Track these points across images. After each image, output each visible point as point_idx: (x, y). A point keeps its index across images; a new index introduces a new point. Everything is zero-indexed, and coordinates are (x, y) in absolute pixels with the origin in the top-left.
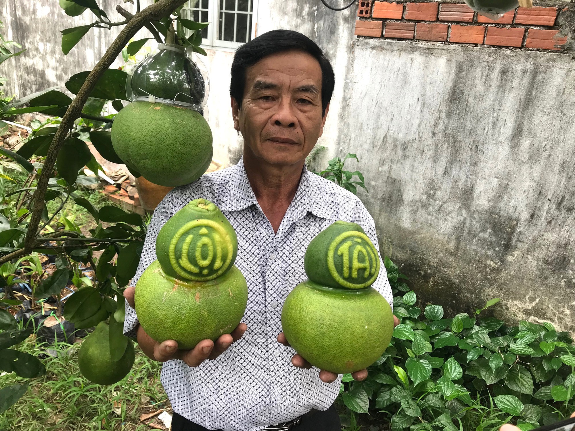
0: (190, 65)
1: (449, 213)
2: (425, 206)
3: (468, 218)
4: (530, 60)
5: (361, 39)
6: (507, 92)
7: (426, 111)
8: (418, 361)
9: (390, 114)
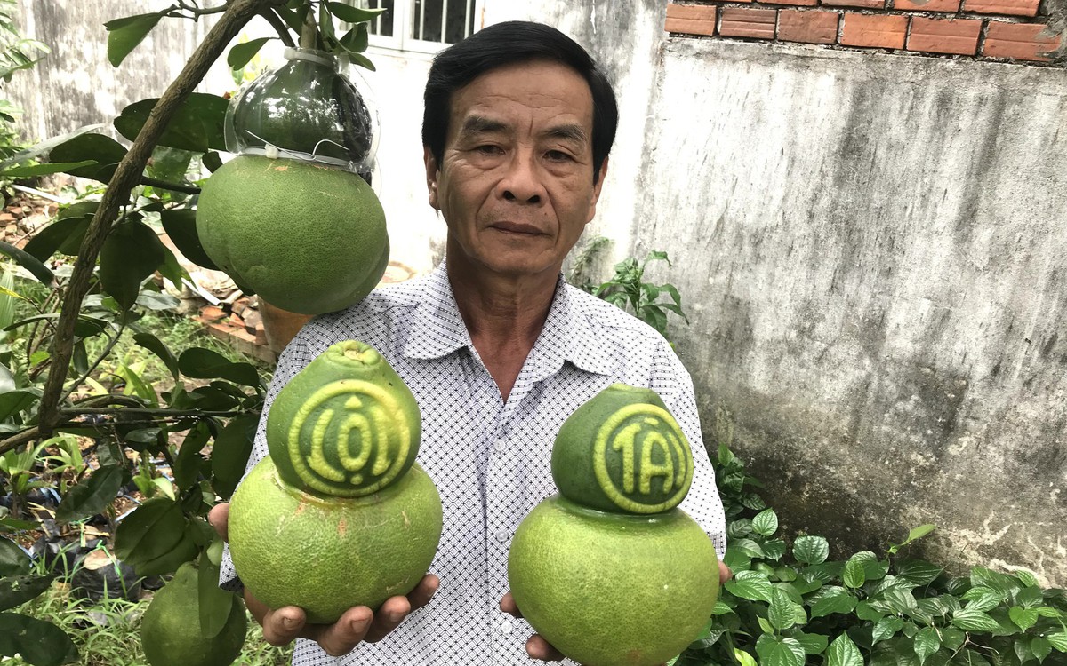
0: (344, 88)
1: (840, 364)
2: (794, 351)
3: (876, 374)
4: (992, 80)
5: (676, 39)
6: (948, 138)
7: (797, 173)
8: (780, 640)
9: (731, 178)
